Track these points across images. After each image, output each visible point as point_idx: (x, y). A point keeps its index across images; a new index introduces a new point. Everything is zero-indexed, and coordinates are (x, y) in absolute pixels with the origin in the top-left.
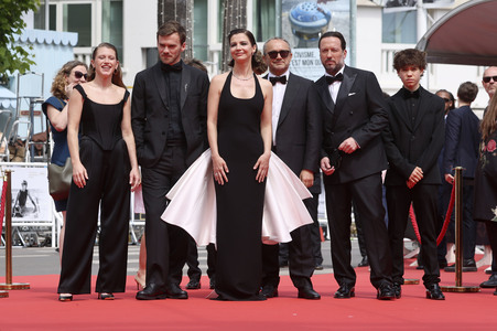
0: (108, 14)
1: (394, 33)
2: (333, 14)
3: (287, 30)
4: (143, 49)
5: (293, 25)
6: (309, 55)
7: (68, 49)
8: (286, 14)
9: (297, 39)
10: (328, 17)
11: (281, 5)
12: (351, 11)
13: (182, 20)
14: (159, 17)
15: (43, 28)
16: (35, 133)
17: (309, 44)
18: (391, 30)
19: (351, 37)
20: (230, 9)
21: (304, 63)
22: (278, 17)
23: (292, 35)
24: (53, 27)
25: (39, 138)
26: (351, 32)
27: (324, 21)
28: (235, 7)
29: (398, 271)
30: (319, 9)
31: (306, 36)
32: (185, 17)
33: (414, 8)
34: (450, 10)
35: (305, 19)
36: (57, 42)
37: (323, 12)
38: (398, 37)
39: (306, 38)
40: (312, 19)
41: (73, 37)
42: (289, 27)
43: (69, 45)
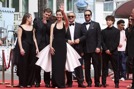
0: (24, 3)
1: (107, 8)
2: (89, 4)
3: (76, 8)
4: (34, 13)
5: (77, 6)
6: (82, 15)
7: (12, 13)
8: (75, 3)
9: (78, 11)
10: (87, 4)
11: (74, 1)
12: (94, 3)
13: (45, 5)
14: (38, 4)
15: (5, 7)
16: (2, 38)
17: (82, 12)
18: (106, 7)
19: (94, 10)
20: (59, 2)
21: (81, 17)
22: (73, 4)
23: (77, 9)
24: (8, 7)
25: (3, 39)
26: (94, 8)
27: (86, 5)
28: (60, 1)
29: (104, 79)
30: (85, 2)
31: (81, 9)
32: (46, 4)
33: (112, 2)
34: (123, 2)
35: (81, 5)
36: (9, 11)
37: (86, 3)
38: (108, 9)
39: (81, 10)
40: (83, 5)
41: (14, 10)
42: (76, 7)
43: (13, 12)
